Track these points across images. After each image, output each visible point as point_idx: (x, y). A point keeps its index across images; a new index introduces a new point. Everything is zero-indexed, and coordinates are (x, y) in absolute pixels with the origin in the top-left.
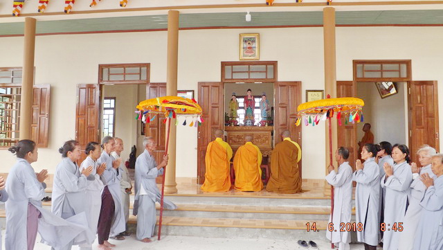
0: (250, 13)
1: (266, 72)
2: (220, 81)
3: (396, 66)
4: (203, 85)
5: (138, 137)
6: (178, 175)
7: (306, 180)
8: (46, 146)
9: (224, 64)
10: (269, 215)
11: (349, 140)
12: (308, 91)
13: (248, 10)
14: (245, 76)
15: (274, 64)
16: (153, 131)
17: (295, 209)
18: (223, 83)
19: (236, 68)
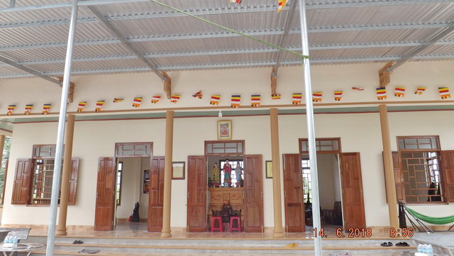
0: (222, 112)
1: (237, 148)
2: (203, 154)
3: (329, 142)
4: (191, 158)
5: (141, 195)
6: (172, 225)
7: (267, 228)
8: (74, 204)
9: (206, 143)
10: (233, 251)
11: (298, 197)
12: (267, 162)
13: (220, 110)
14: (222, 151)
15: (243, 142)
16: (155, 192)
17: (252, 247)
18: (206, 156)
19: (215, 145)
